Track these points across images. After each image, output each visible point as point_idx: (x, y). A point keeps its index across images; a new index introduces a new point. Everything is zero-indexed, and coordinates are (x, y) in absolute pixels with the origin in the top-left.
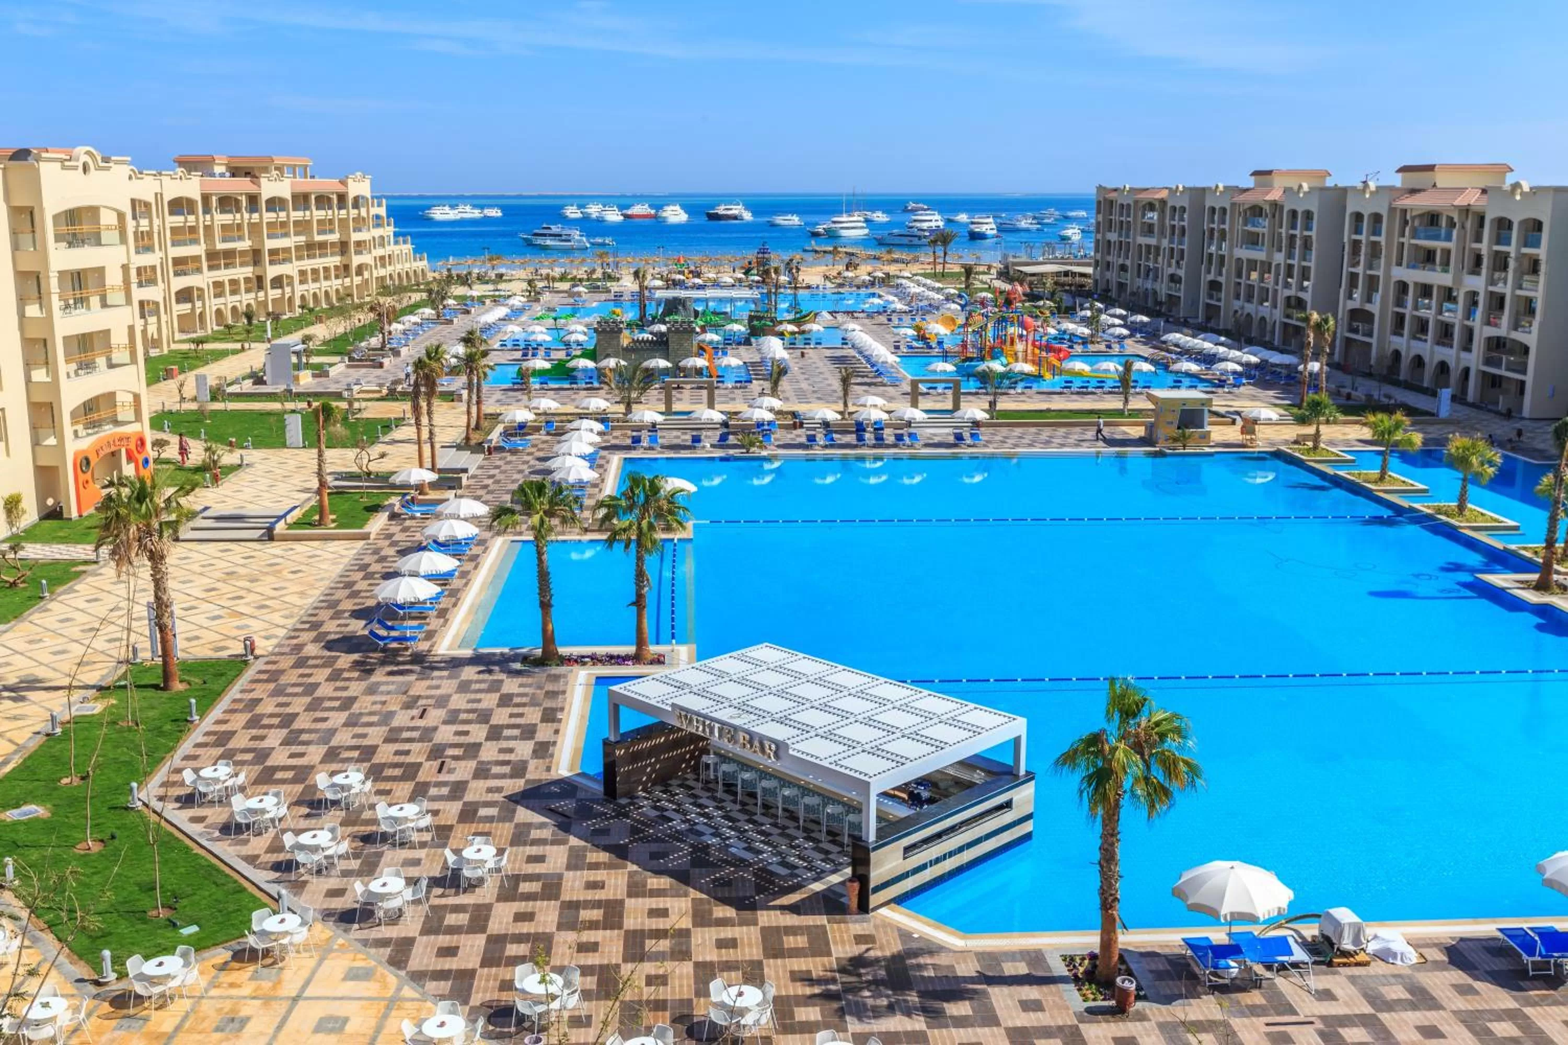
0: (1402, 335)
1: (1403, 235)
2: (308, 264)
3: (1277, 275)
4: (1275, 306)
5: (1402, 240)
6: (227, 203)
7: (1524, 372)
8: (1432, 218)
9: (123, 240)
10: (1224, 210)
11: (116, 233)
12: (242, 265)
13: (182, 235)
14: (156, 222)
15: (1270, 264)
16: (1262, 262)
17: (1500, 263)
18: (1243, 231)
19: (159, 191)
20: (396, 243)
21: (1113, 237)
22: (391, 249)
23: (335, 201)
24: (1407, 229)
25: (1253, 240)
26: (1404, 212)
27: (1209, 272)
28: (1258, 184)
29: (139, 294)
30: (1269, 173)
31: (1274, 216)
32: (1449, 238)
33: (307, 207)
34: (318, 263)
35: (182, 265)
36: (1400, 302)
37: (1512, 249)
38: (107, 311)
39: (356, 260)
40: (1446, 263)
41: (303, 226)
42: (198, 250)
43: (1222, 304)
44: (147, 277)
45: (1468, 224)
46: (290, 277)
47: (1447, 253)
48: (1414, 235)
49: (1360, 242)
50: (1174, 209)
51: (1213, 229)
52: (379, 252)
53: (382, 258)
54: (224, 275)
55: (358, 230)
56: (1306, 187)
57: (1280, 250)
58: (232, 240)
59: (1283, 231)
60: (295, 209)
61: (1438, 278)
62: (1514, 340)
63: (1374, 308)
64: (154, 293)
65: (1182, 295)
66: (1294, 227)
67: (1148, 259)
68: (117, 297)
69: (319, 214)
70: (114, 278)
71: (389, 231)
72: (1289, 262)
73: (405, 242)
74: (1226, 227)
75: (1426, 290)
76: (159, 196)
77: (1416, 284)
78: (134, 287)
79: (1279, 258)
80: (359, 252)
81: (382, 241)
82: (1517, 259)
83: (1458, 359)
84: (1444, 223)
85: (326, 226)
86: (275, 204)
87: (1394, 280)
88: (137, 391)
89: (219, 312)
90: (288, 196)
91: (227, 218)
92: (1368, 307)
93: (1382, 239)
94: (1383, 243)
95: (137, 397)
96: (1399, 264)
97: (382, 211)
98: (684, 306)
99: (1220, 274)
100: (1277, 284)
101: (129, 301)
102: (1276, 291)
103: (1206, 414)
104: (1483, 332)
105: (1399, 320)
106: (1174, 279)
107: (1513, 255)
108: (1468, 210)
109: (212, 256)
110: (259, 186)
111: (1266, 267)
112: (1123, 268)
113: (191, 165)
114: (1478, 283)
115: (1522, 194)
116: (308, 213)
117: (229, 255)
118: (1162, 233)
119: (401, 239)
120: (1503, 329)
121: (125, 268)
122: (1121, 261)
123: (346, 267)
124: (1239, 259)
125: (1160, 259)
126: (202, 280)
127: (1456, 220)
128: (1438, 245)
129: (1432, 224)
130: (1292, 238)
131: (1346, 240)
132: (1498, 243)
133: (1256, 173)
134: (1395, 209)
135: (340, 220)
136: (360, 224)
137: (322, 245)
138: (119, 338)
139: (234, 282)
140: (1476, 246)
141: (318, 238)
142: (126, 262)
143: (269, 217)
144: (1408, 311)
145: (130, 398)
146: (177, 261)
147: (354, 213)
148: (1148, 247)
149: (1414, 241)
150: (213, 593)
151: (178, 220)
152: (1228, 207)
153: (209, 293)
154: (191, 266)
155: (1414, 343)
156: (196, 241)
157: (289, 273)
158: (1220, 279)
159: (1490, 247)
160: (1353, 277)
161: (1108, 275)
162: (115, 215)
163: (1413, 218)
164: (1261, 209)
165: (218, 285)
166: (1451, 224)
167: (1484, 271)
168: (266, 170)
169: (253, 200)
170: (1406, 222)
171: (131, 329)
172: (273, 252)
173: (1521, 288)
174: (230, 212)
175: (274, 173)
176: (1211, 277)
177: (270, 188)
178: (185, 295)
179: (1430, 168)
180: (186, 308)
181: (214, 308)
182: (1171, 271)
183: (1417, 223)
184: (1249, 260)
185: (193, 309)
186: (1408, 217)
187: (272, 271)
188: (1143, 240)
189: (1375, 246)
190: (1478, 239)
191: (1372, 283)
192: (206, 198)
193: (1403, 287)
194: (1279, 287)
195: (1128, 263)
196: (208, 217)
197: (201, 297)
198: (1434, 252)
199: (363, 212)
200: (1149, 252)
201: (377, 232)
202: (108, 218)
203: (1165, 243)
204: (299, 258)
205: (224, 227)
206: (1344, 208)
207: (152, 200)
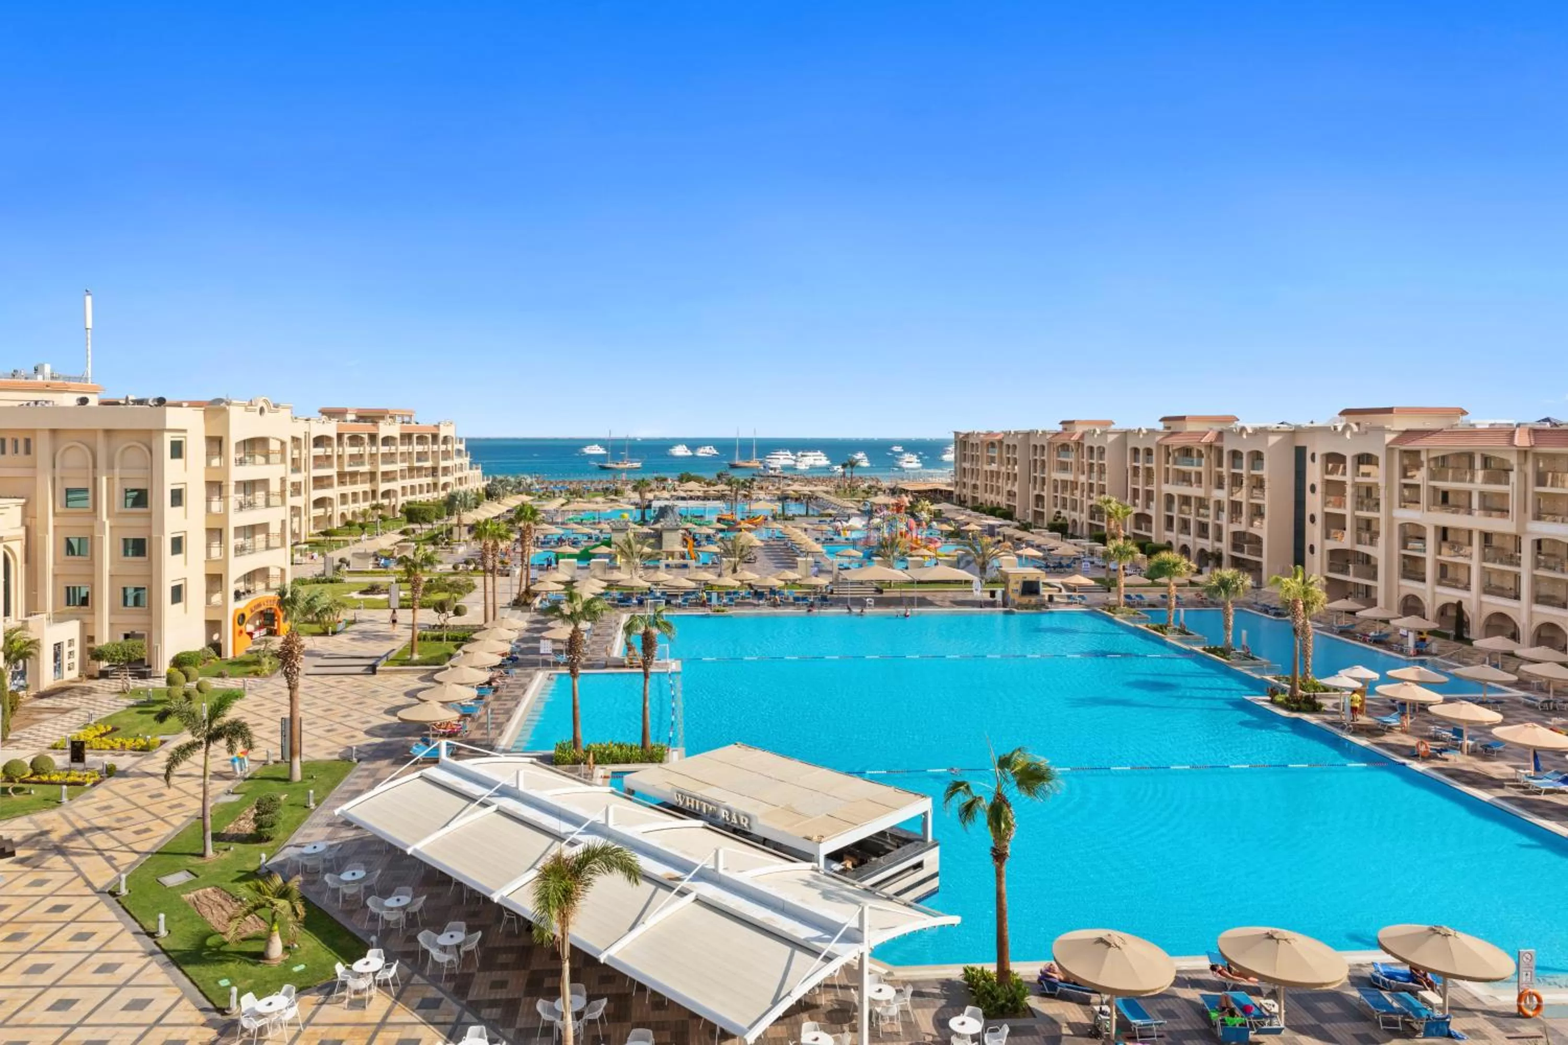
0: (1172, 531)
1: (1167, 462)
2: (408, 482)
3: (1083, 491)
4: (1082, 511)
5: (1167, 466)
6: (355, 440)
7: (1261, 556)
8: (1187, 452)
9: (283, 461)
10: (1043, 447)
11: (279, 456)
12: (363, 482)
13: (319, 461)
14: (304, 452)
15: (1077, 483)
16: (1072, 482)
17: (1237, 480)
18: (1058, 461)
19: (307, 430)
20: (471, 468)
21: (967, 465)
22: (466, 472)
23: (430, 439)
24: (1171, 459)
25: (1064, 467)
26: (1167, 447)
27: (1035, 488)
28: (1065, 429)
29: (291, 501)
30: (1072, 422)
31: (1077, 450)
32: (1199, 465)
33: (410, 443)
34: (416, 481)
35: (320, 482)
36: (1169, 507)
37: (1244, 471)
38: (269, 509)
39: (442, 480)
40: (1199, 481)
41: (406, 456)
42: (333, 472)
43: (1045, 510)
44: (297, 489)
45: (1212, 457)
46: (395, 491)
47: (1199, 474)
48: (1175, 463)
49: (1138, 467)
50: (1008, 446)
51: (1036, 460)
52: (458, 474)
53: (460, 479)
54: (348, 489)
55: (445, 459)
56: (1098, 431)
57: (1083, 473)
58: (358, 465)
59: (1085, 460)
60: (402, 444)
61: (1194, 491)
62: (1251, 534)
63: (1152, 512)
64: (299, 501)
65: (1017, 505)
66: (1092, 458)
67: (992, 481)
68: (275, 500)
69: (419, 448)
70: (275, 487)
71: (466, 460)
72: (1090, 481)
73: (477, 468)
74: (1045, 458)
75: (1186, 500)
76: (307, 434)
77: (1179, 496)
78: (288, 493)
79: (1083, 479)
80: (445, 474)
81: (461, 468)
82: (1248, 478)
83: (1195, 543)
84: (1195, 454)
85: (421, 456)
86: (387, 441)
87: (1163, 493)
88: (283, 567)
89: (343, 515)
90: (398, 436)
91: (355, 450)
92: (1147, 512)
93: (1153, 465)
94: (1154, 468)
95: (283, 570)
96: (1167, 482)
97: (462, 447)
98: (672, 511)
99: (1043, 490)
100: (1083, 496)
101: (284, 503)
102: (1082, 502)
103: (1041, 585)
104: (1228, 529)
105: (1170, 520)
106: (1011, 494)
107: (1245, 475)
108: (1211, 446)
109: (341, 475)
110: (378, 428)
111: (1074, 485)
112: (975, 487)
113: (330, 414)
114: (1221, 495)
115: (1248, 434)
116: (411, 447)
117: (353, 475)
118: (1001, 463)
119: (474, 466)
120: (1242, 526)
121: (283, 481)
122: (973, 482)
123: (435, 485)
124: (1055, 480)
125: (1000, 481)
126: (332, 493)
127: (1203, 452)
128: (1193, 469)
129: (1187, 455)
130: (1091, 465)
131: (1128, 466)
132: (1234, 467)
133: (1063, 423)
134: (1161, 445)
135: (433, 452)
136: (446, 455)
137: (419, 469)
138: (275, 529)
139: (355, 494)
140: (1219, 469)
141: (416, 464)
142: (283, 475)
143: (384, 449)
144: (1175, 513)
145: (278, 572)
146: (316, 479)
147: (443, 447)
148: (992, 472)
149: (1176, 467)
150: (329, 712)
151: (320, 451)
152: (1045, 444)
153: (337, 501)
154: (326, 482)
155: (1182, 536)
156: (331, 466)
157: (395, 488)
158: (1042, 493)
159: (1228, 470)
160: (1136, 491)
161: (965, 491)
162: (279, 443)
163: (1174, 451)
164: (1068, 446)
165: (343, 496)
166: (1200, 455)
167: (1226, 487)
168: (383, 418)
169: (373, 437)
170: (1169, 454)
171: (283, 522)
172: (384, 474)
173: (1253, 498)
174: (356, 446)
175: (390, 420)
176: (1036, 492)
177: (385, 429)
178: (319, 503)
179: (1183, 418)
180: (320, 512)
181: (340, 513)
182: (1009, 488)
183: (1176, 454)
184: (1062, 481)
185: (326, 512)
186: (1170, 450)
187: (383, 487)
188: (987, 468)
189: (1149, 471)
190: (1220, 464)
191: (1149, 495)
192: (340, 436)
193: (1170, 498)
194: (1085, 499)
195: (978, 483)
196: (341, 449)
197: (331, 504)
198: (1190, 474)
199: (450, 448)
200: (992, 476)
201: (457, 461)
202: (274, 446)
203: (1003, 469)
204: (403, 477)
205: (351, 456)
206: (1126, 445)
207: (302, 436)
